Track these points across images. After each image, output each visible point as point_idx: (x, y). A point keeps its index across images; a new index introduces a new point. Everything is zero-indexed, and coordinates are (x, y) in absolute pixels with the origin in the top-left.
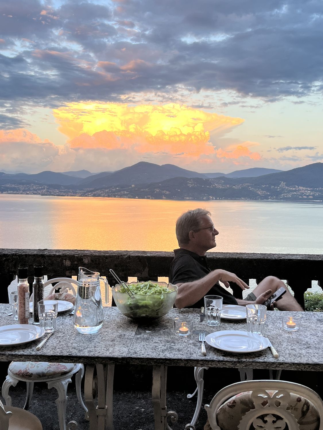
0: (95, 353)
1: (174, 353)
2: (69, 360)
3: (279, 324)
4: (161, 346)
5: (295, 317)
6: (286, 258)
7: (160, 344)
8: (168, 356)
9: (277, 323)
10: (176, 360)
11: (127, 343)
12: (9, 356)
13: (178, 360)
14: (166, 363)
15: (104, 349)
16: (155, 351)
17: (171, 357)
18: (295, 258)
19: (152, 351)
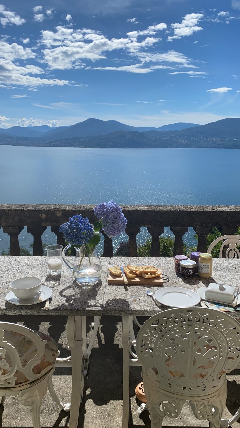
0: (75, 306)
1: (140, 304)
2: (54, 313)
3: (220, 272)
4: (129, 298)
5: (231, 264)
6: (218, 210)
7: (127, 295)
8: (136, 308)
9: (218, 271)
10: (143, 312)
11: (101, 294)
12: (4, 311)
13: (144, 311)
14: (134, 314)
15: (82, 302)
16: (125, 303)
17: (138, 309)
18: (225, 210)
19: (123, 303)
